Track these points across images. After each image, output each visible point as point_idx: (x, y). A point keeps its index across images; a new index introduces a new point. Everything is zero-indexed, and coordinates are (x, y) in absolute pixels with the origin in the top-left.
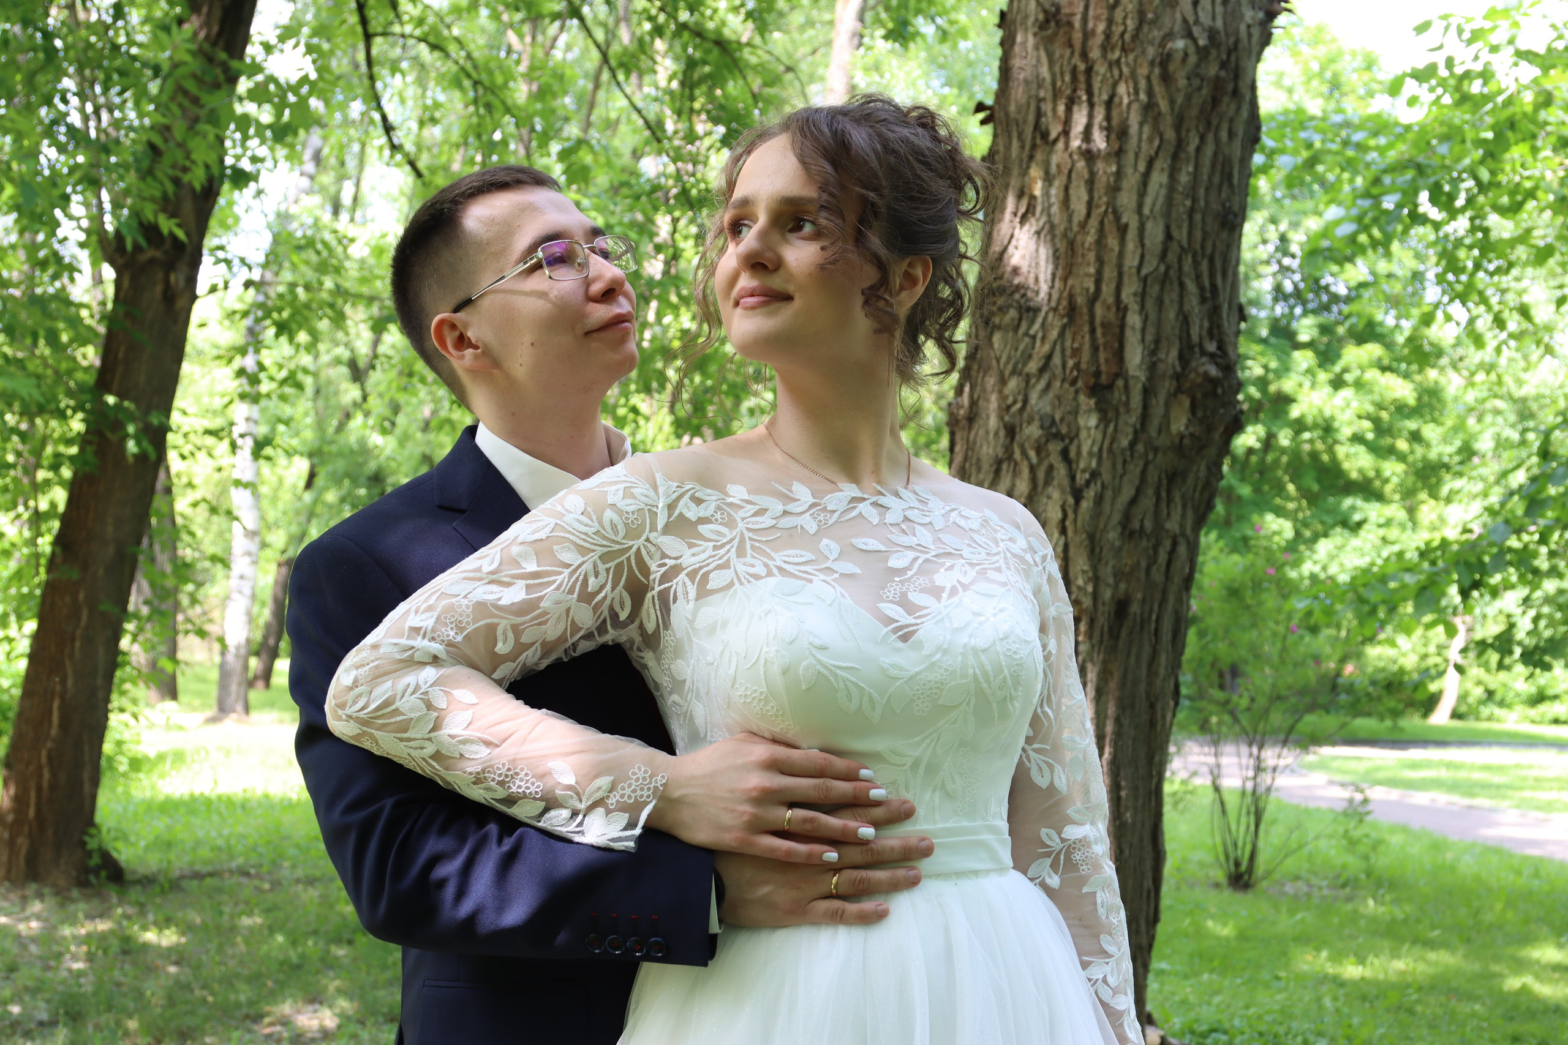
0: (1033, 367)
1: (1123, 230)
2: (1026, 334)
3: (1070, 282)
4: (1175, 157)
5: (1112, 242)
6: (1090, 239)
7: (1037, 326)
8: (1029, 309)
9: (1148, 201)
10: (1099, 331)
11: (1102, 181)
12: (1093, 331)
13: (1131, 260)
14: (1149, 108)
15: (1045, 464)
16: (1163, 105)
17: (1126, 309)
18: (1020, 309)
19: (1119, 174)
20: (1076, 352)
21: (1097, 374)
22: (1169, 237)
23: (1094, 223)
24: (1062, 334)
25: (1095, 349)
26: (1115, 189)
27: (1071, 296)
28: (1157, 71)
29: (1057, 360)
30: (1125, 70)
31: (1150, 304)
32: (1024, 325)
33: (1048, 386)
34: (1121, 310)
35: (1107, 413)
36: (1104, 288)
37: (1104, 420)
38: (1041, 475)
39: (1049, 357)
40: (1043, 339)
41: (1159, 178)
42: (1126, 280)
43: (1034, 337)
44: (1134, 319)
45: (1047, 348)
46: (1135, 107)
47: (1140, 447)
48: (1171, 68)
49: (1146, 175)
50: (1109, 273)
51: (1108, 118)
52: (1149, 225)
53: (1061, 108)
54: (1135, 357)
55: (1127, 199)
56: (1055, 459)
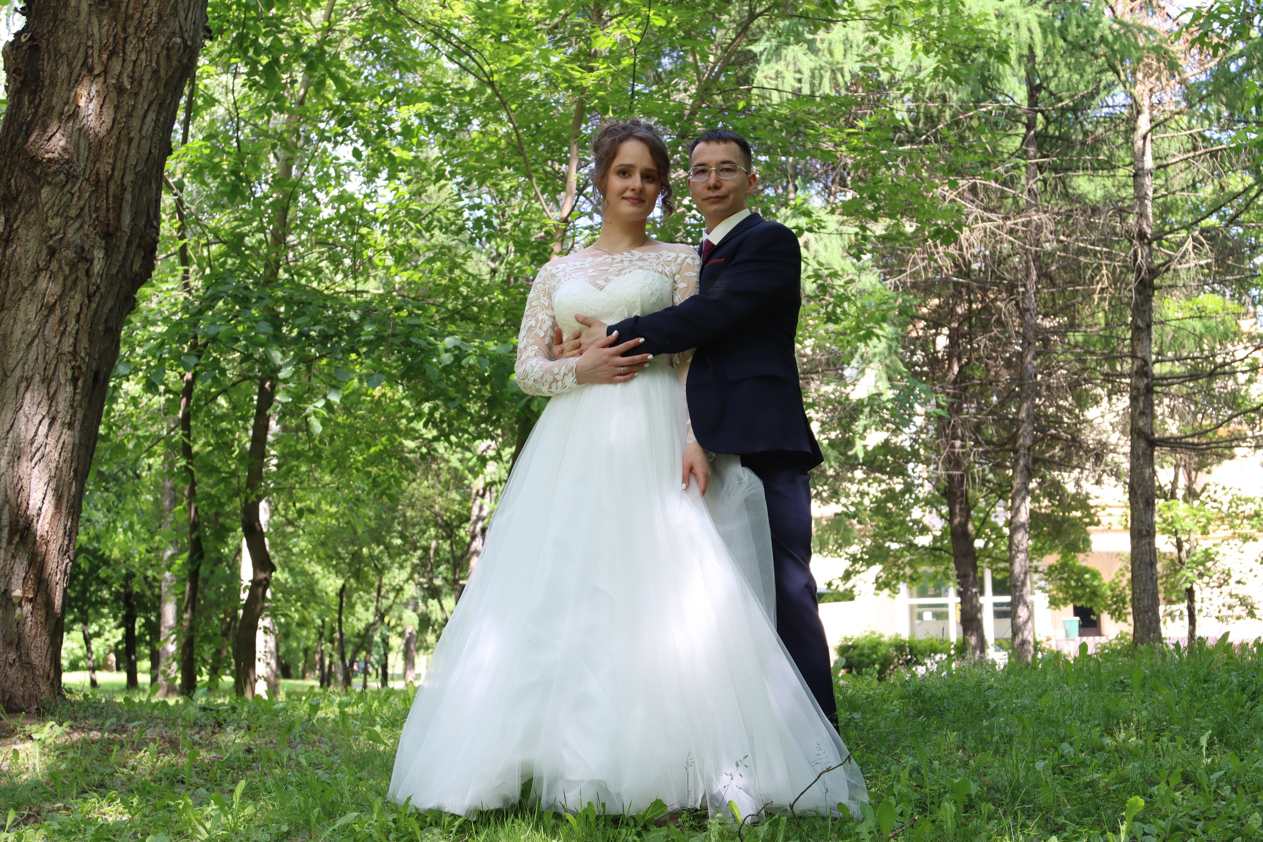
0: (73, 213)
1: (130, 140)
2: (69, 192)
3: (98, 165)
4: (161, 105)
5: (124, 147)
6: (113, 141)
7: (76, 188)
8: (73, 176)
9: (145, 127)
10: (111, 200)
11: (125, 108)
12: (107, 199)
13: (132, 161)
14: (155, 72)
15: (74, 276)
16: (162, 72)
17: (125, 189)
18: (68, 174)
19: (134, 107)
20: (97, 209)
21: (108, 225)
22: (150, 152)
23: (115, 132)
24: (90, 196)
25: (108, 210)
26: (130, 115)
27: (98, 174)
28: (165, 52)
29: (86, 210)
30: (147, 45)
31: (137, 190)
32: (69, 185)
33: (81, 227)
34: (124, 189)
35: (109, 251)
36: (116, 173)
37: (107, 255)
38: (69, 283)
39: (82, 209)
40: (79, 198)
41: (152, 115)
42: (128, 172)
43: (73, 195)
44: (128, 196)
45: (82, 203)
46: (149, 69)
47: (120, 276)
48: (171, 52)
49: (147, 112)
50: (120, 165)
51: (133, 71)
52: (143, 142)
53: (105, 57)
54: (127, 219)
55: (135, 123)
56: (81, 273)
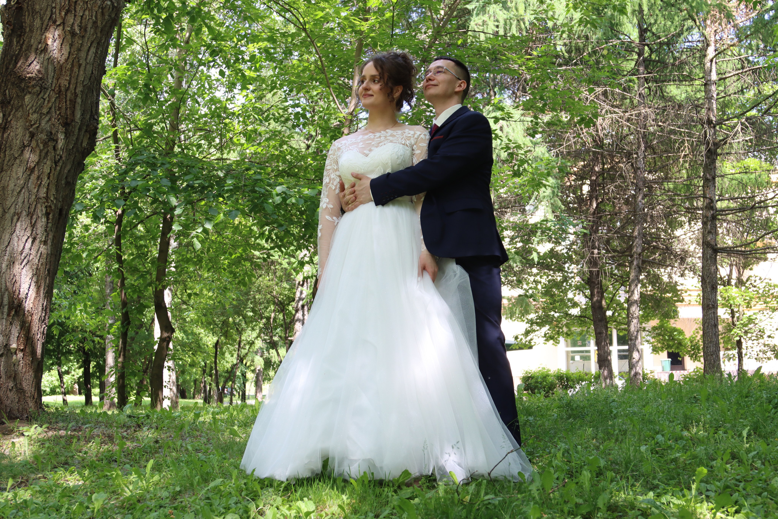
0: (45, 111)
1: (80, 65)
2: (42, 98)
3: (60, 81)
4: (98, 43)
5: (76, 69)
6: (69, 66)
7: (47, 95)
8: (45, 88)
9: (89, 57)
10: (68, 102)
11: (76, 45)
12: (66, 102)
13: (81, 78)
14: (95, 23)
15: (46, 150)
16: (99, 23)
17: (77, 96)
18: (41, 87)
19: (82, 45)
20: (60, 109)
21: (67, 119)
22: (92, 73)
23: (70, 60)
24: (55, 100)
25: (66, 109)
26: (79, 50)
27: (60, 86)
28: (100, 10)
29: (53, 110)
30: (89, 6)
31: (84, 96)
32: (42, 94)
33: (50, 119)
34: (76, 96)
35: (67, 135)
36: (71, 86)
37: (66, 137)
38: (43, 154)
39: (50, 108)
40: (49, 101)
41: (93, 50)
42: (78, 85)
43: (44, 99)
44: (79, 100)
45: (50, 104)
46: (91, 21)
47: (75, 150)
48: (105, 10)
49: (90, 47)
50: (73, 81)
51: (81, 22)
52: (88, 66)
53: (63, 13)
54: (78, 114)
55: (83, 54)
56: (50, 148)
